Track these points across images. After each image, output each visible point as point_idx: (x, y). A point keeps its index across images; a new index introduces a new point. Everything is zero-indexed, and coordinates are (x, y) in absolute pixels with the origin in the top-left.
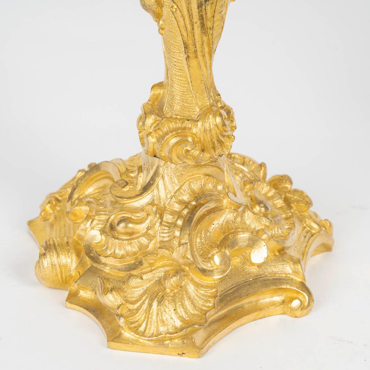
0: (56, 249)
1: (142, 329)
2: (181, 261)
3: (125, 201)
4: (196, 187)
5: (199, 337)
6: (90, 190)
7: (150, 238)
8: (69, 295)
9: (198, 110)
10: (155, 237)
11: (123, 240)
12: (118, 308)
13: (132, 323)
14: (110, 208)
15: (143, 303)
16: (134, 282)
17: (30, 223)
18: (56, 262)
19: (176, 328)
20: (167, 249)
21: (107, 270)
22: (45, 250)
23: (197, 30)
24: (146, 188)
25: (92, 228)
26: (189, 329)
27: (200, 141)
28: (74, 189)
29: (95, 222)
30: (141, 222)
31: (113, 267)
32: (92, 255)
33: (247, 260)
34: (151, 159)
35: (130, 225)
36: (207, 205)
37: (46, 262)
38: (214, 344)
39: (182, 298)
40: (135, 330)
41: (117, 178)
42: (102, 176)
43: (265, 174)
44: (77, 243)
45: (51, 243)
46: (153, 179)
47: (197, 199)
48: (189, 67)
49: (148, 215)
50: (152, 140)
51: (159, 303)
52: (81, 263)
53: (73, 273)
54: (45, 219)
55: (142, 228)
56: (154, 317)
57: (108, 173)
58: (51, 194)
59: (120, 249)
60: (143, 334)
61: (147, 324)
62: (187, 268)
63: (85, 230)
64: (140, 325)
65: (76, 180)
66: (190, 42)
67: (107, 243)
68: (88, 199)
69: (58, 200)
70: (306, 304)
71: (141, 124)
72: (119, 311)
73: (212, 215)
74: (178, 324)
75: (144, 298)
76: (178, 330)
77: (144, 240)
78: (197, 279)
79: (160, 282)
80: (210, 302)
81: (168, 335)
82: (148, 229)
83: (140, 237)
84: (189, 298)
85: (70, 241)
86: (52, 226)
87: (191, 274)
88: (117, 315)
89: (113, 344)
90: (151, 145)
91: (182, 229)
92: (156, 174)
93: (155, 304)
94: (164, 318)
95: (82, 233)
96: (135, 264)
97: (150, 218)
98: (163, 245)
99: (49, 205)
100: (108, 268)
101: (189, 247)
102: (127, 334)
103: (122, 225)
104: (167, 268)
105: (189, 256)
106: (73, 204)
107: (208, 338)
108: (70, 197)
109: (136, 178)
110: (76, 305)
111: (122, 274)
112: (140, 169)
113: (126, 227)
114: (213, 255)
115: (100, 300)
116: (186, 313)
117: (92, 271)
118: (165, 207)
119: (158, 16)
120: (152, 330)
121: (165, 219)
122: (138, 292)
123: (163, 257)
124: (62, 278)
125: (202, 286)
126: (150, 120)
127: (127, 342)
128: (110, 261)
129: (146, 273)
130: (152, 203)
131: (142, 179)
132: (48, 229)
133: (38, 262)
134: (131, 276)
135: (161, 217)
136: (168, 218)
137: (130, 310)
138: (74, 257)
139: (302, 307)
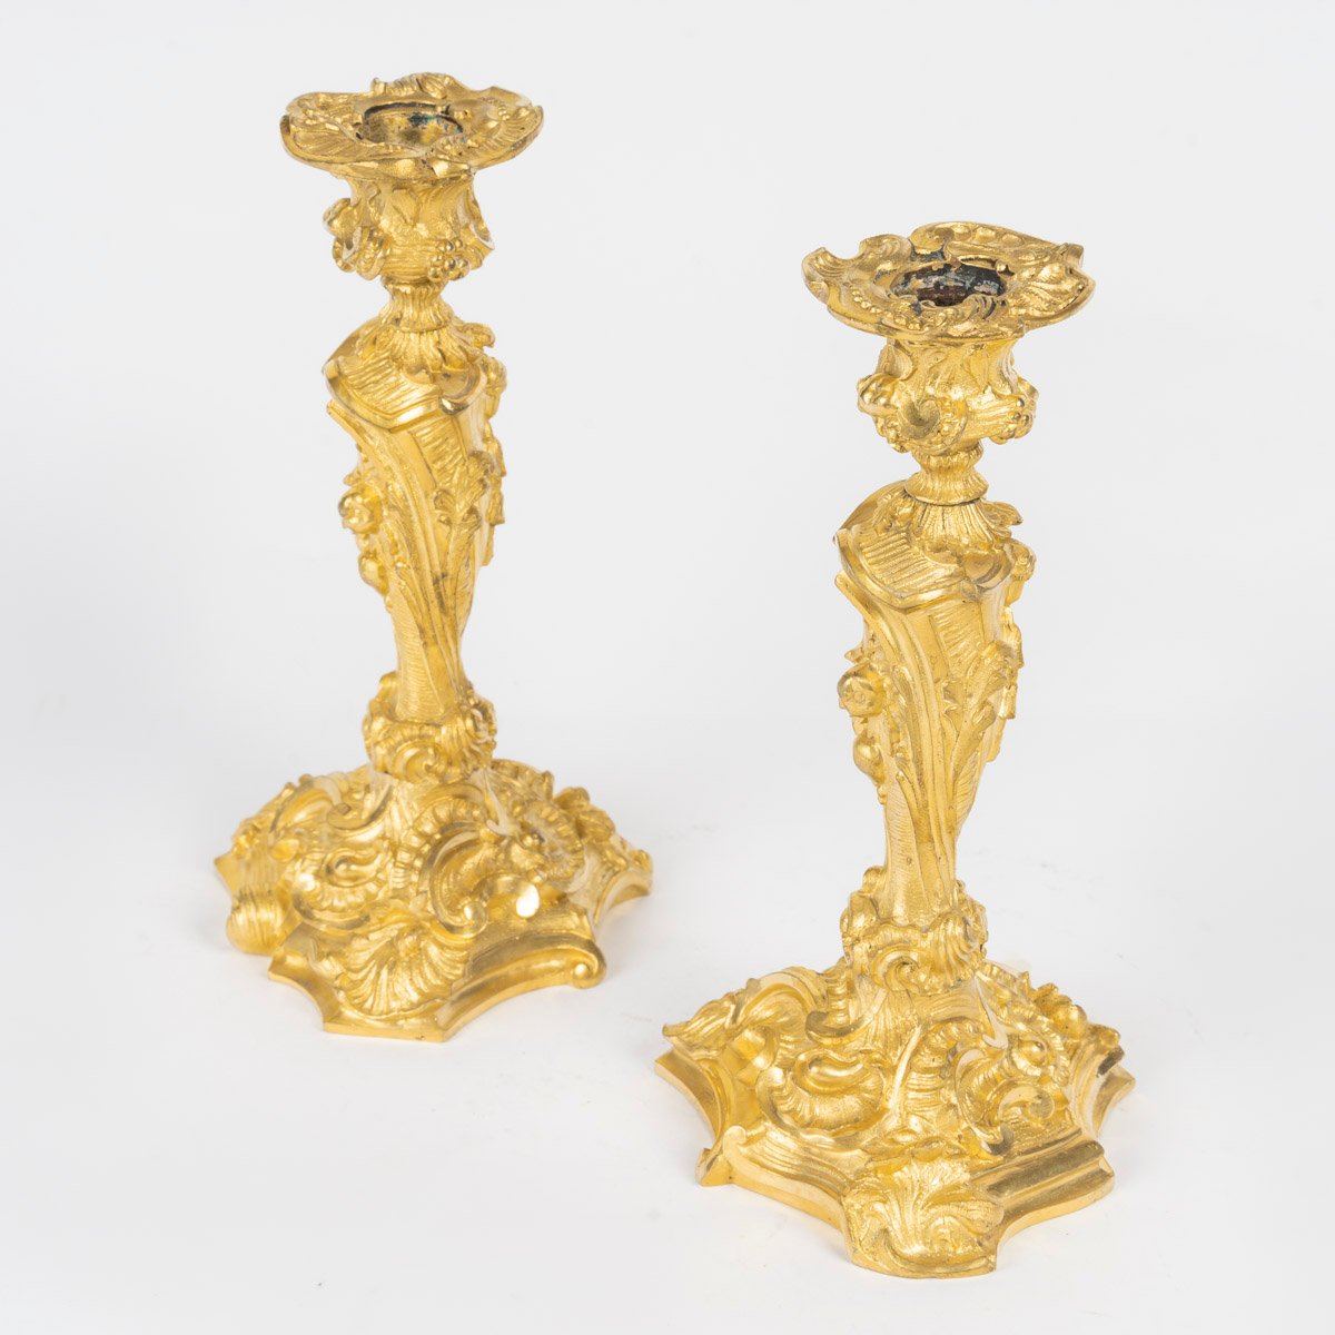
0: (254, 900)
1: (368, 1005)
2: (420, 915)
3: (347, 833)
4: (443, 814)
5: (443, 1015)
6: (301, 816)
7: (380, 883)
8: (274, 962)
9: (442, 710)
10: (386, 882)
11: (343, 887)
12: (337, 978)
13: (355, 998)
14: (326, 843)
15: (370, 971)
16: (358, 944)
17: (218, 861)
18: (254, 919)
19: (412, 1003)
20: (402, 899)
21: (323, 928)
22: (240, 901)
23: (436, 611)
24: (374, 817)
25: (303, 871)
26: (429, 1005)
27: (445, 753)
28: (279, 814)
29: (307, 863)
30: (367, 862)
31: (332, 924)
32: (302, 908)
33: (511, 912)
34: (381, 776)
35: (353, 867)
36: (456, 838)
37: (241, 918)
38: (465, 1024)
39: (420, 965)
40: (360, 1007)
41: (337, 800)
42: (316, 797)
43: (550, 787)
44: (283, 892)
45: (248, 892)
46: (384, 803)
47: (442, 831)
48: (427, 655)
49: (378, 852)
50: (381, 751)
51: (390, 970)
52: (289, 919)
53: (278, 933)
54: (239, 857)
55: (370, 870)
56: (384, 990)
57: (324, 792)
58: (247, 820)
59: (340, 900)
60: (369, 1012)
61: (374, 998)
62: (428, 925)
63: (294, 874)
64: (365, 1001)
65: (282, 800)
66: (427, 625)
67: (323, 891)
68: (298, 830)
69: (256, 830)
70: (595, 970)
71: (366, 727)
72: (337, 983)
73: (464, 852)
74: (415, 997)
75: (371, 964)
76: (413, 1006)
77: (372, 887)
78: (442, 939)
79: (391, 944)
80: (458, 968)
81: (402, 1013)
82: (378, 871)
83: (365, 883)
84: (431, 964)
85: (273, 889)
86: (248, 866)
87: (434, 932)
88: (336, 988)
89: (331, 1026)
90: (379, 758)
91: (421, 872)
92: (388, 797)
93: (385, 972)
94: (397, 991)
95: (289, 878)
96: (359, 919)
97: (380, 856)
98: (398, 894)
99: (244, 837)
100: (324, 926)
101: (429, 896)
102: (350, 1013)
103: (343, 867)
104: (402, 925)
105: (430, 908)
106: (277, 835)
107: (454, 1018)
108: (274, 827)
109: (362, 800)
110: (284, 975)
111: (344, 933)
112: (367, 789)
113: (348, 870)
114: (463, 907)
115: (315, 968)
116: (426, 983)
117: (304, 930)
118: (400, 842)
119: (384, 591)
120: (382, 1006)
121: (399, 858)
122: (363, 957)
123: (396, 910)
124: (263, 939)
125: (448, 947)
126: (379, 724)
127: (349, 1022)
128: (327, 916)
129: (374, 931)
130: (383, 837)
131: (371, 803)
132: (243, 871)
133: (230, 919)
134: (354, 936)
135: (395, 855)
136: (404, 856)
137: (352, 981)
138: (279, 910)
139: (589, 975)
